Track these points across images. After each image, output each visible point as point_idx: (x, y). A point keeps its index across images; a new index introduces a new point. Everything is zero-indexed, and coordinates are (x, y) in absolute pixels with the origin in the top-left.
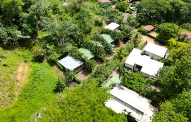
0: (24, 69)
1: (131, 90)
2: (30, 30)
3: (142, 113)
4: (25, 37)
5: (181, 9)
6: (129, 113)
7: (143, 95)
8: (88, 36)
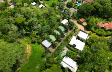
0: (29, 47)
1: (70, 58)
2: (29, 30)
3: (73, 68)
4: (27, 33)
5: (99, 9)
6: (69, 68)
7: (74, 60)
8: (54, 28)
